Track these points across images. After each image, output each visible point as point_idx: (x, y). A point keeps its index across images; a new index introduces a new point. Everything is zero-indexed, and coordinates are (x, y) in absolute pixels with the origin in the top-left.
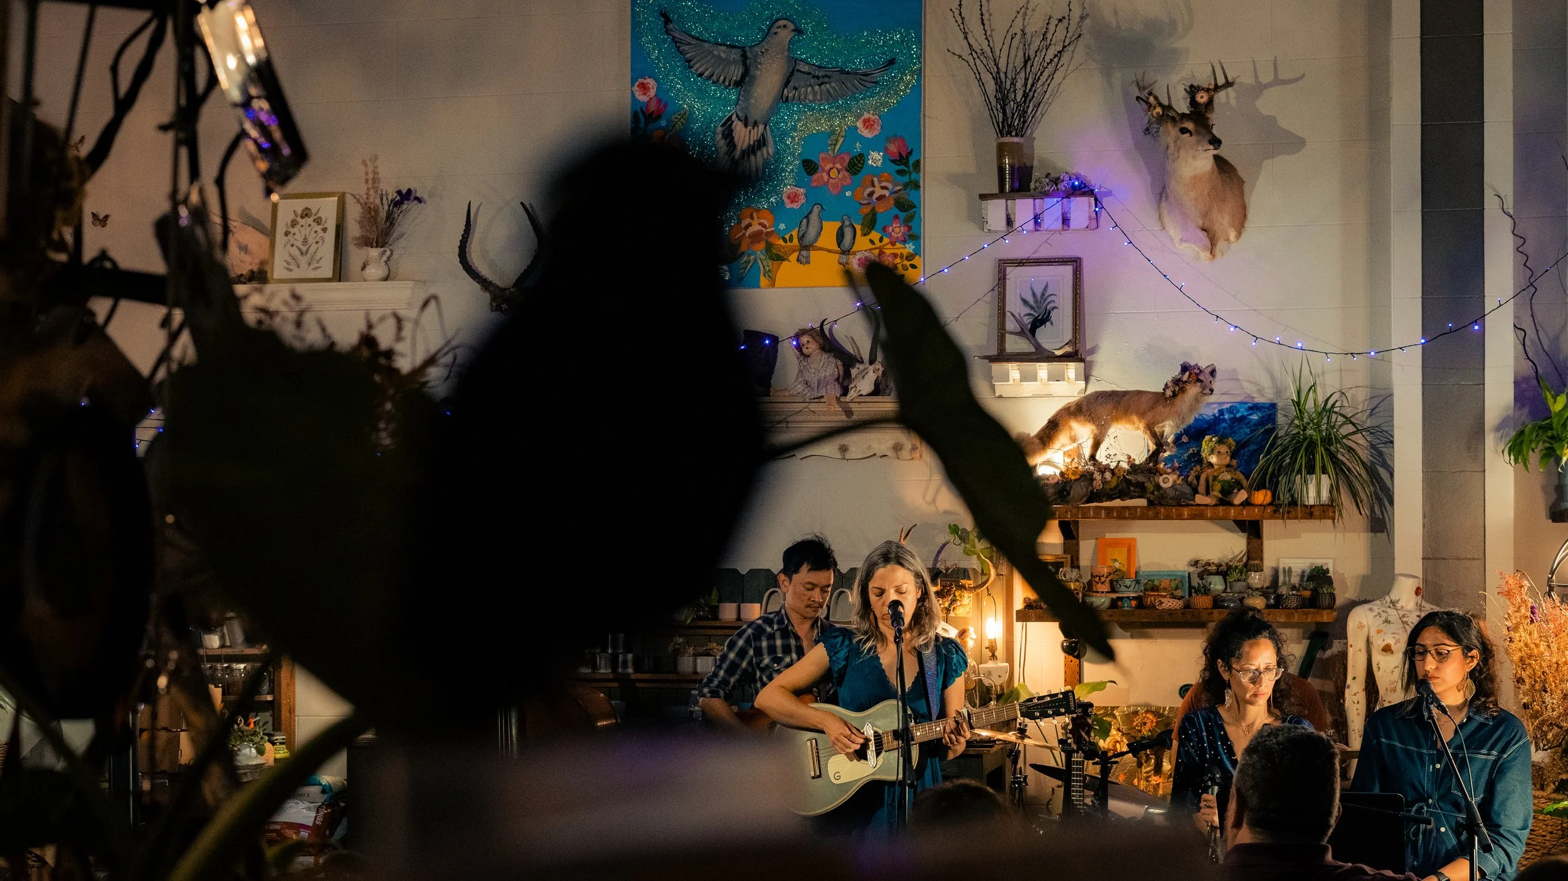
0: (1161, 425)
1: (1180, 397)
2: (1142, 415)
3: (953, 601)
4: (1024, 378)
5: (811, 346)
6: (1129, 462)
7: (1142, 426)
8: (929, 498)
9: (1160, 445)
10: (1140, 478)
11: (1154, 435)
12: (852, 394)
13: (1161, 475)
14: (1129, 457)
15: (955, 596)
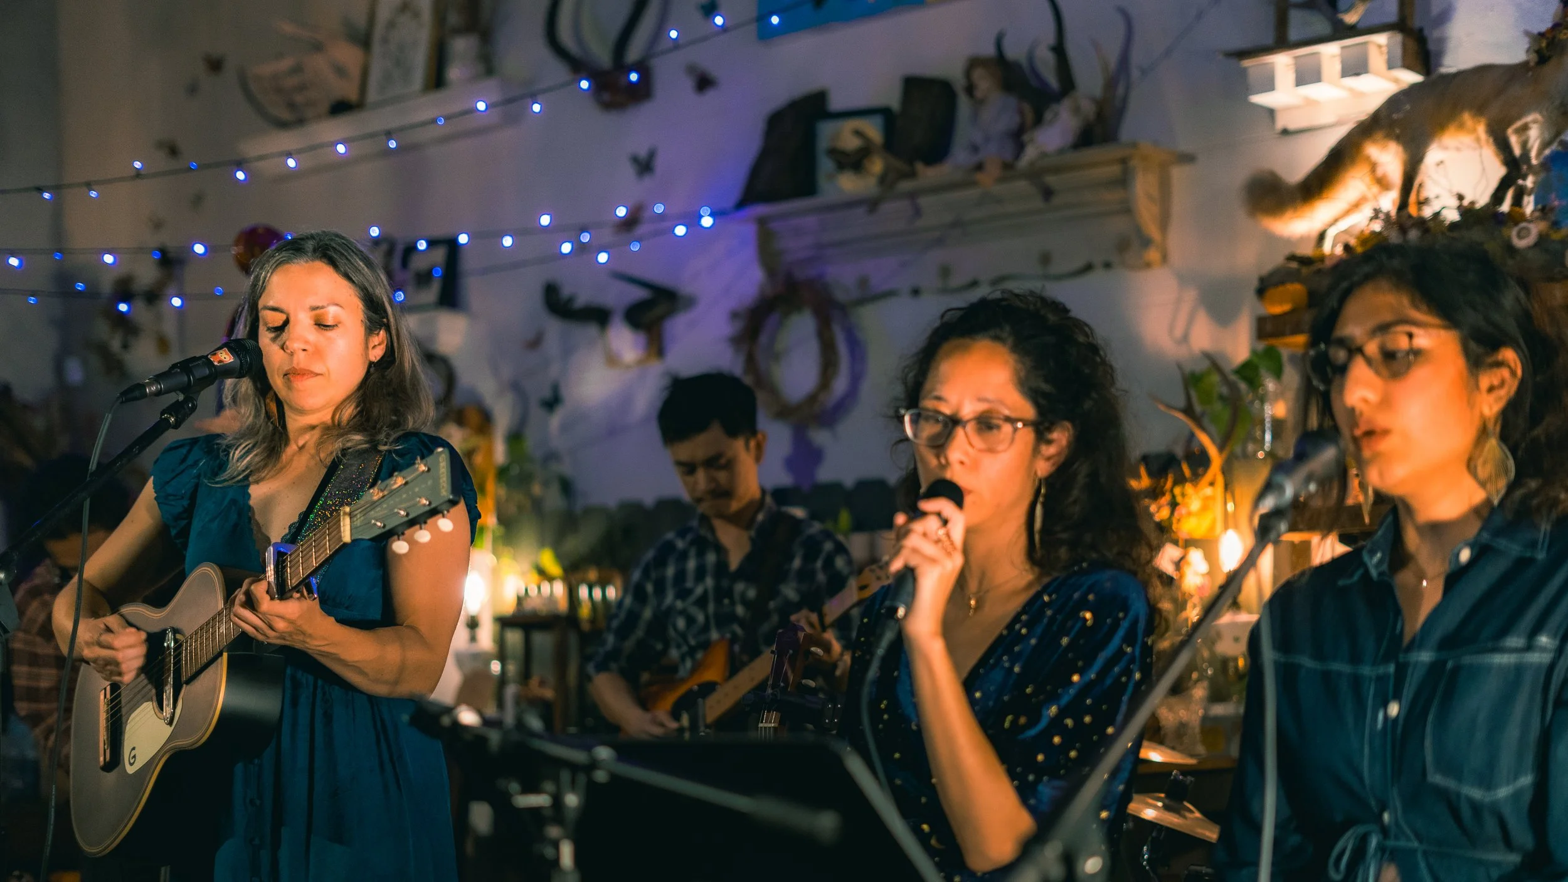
0: (1519, 124)
1: (1553, 62)
2: (1479, 110)
3: (1174, 505)
4: (1301, 81)
5: (984, 83)
6: (1460, 208)
7: (1481, 129)
8: (1178, 332)
9: (1514, 166)
10: (1476, 235)
11: (1503, 146)
12: (1030, 153)
13: (1516, 224)
14: (1461, 197)
15: (1174, 497)
